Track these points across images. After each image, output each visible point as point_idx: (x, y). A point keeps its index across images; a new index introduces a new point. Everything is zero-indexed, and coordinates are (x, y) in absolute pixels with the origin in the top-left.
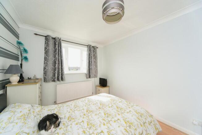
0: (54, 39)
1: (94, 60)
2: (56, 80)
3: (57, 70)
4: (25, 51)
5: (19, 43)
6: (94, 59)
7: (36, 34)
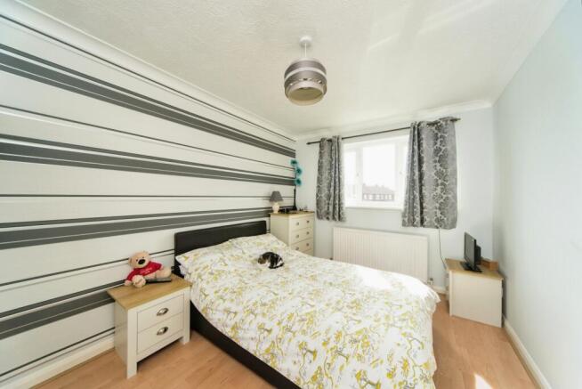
0: (330, 141)
1: (438, 168)
2: (330, 217)
3: (332, 199)
4: (299, 171)
5: (294, 162)
6: (438, 164)
7: (309, 143)
